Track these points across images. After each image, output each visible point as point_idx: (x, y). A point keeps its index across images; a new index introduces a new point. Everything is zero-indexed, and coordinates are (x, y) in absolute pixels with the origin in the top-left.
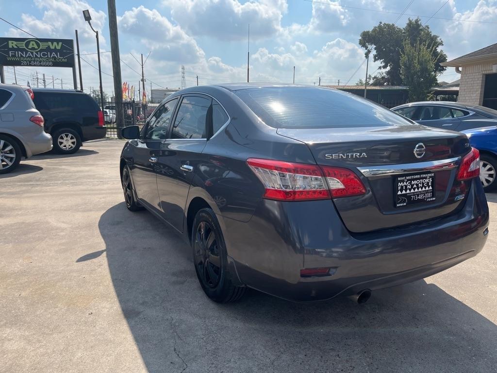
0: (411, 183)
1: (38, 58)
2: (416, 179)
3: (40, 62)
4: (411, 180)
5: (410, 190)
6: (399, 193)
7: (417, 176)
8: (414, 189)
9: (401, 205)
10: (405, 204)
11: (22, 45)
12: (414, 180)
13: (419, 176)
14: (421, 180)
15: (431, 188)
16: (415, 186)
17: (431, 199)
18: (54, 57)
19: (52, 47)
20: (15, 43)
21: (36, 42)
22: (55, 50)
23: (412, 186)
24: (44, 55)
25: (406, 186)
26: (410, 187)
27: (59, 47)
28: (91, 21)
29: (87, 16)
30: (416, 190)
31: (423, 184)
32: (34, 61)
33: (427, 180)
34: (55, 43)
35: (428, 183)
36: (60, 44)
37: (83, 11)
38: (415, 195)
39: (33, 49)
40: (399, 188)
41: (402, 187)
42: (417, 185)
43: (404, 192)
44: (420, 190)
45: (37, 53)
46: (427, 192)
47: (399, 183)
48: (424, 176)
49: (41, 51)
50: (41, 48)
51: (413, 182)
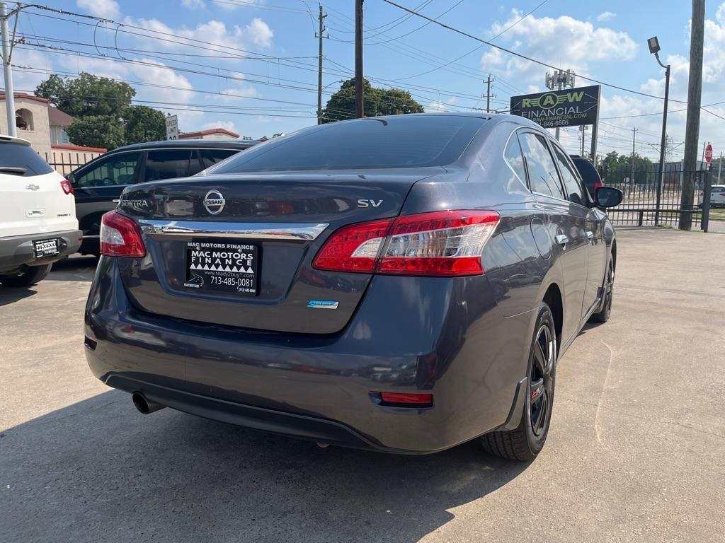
0: (211, 254)
1: (552, 116)
2: (220, 250)
3: (554, 121)
4: (212, 250)
5: (210, 266)
6: (193, 267)
7: (219, 246)
8: (217, 266)
9: (191, 285)
10: (198, 286)
11: (537, 103)
12: (217, 250)
13: (223, 246)
14: (230, 254)
15: (250, 271)
16: (218, 261)
17: (247, 290)
18: (572, 114)
19: (571, 100)
20: (529, 100)
21: (553, 96)
22: (575, 104)
23: (214, 260)
24: (560, 112)
25: (203, 259)
26: (210, 262)
28: (659, 53)
29: (654, 45)
30: (220, 269)
31: (234, 261)
32: (548, 121)
33: (243, 256)
34: (575, 94)
35: (244, 262)
36: (582, 93)
37: (649, 41)
38: (218, 276)
39: (549, 105)
40: (193, 259)
41: (197, 258)
42: (223, 260)
43: (200, 267)
44: (228, 269)
45: (552, 110)
46: (242, 276)
47: (193, 252)
48: (234, 246)
49: (559, 106)
50: (557, 103)
51: (214, 253)
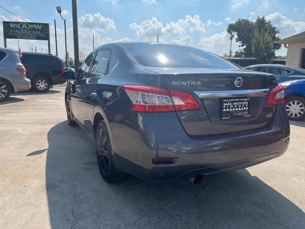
0: (233, 104)
1: (27, 34)
2: (237, 102)
3: (29, 36)
4: (233, 102)
5: (232, 109)
6: (224, 110)
7: (237, 100)
8: (235, 108)
9: (226, 118)
10: (228, 118)
11: (18, 26)
13: (239, 100)
14: (240, 103)
15: (247, 108)
16: (236, 106)
17: (248, 116)
18: (37, 34)
19: (36, 28)
20: (14, 25)
21: (26, 25)
22: (38, 30)
23: (234, 106)
24: (31, 32)
25: (229, 106)
26: (232, 107)
27: (40, 28)
29: (59, 10)
30: (237, 109)
31: (242, 105)
32: (25, 36)
33: (245, 103)
34: (38, 26)
35: (245, 105)
36: (41, 26)
37: (57, 7)
38: (236, 112)
39: (25, 28)
40: (224, 107)
41: (226, 106)
42: (237, 105)
43: (228, 110)
44: (239, 109)
45: (27, 31)
46: (245, 111)
47: (224, 104)
48: (243, 100)
49: (29, 30)
50: (29, 28)
51: (234, 103)
